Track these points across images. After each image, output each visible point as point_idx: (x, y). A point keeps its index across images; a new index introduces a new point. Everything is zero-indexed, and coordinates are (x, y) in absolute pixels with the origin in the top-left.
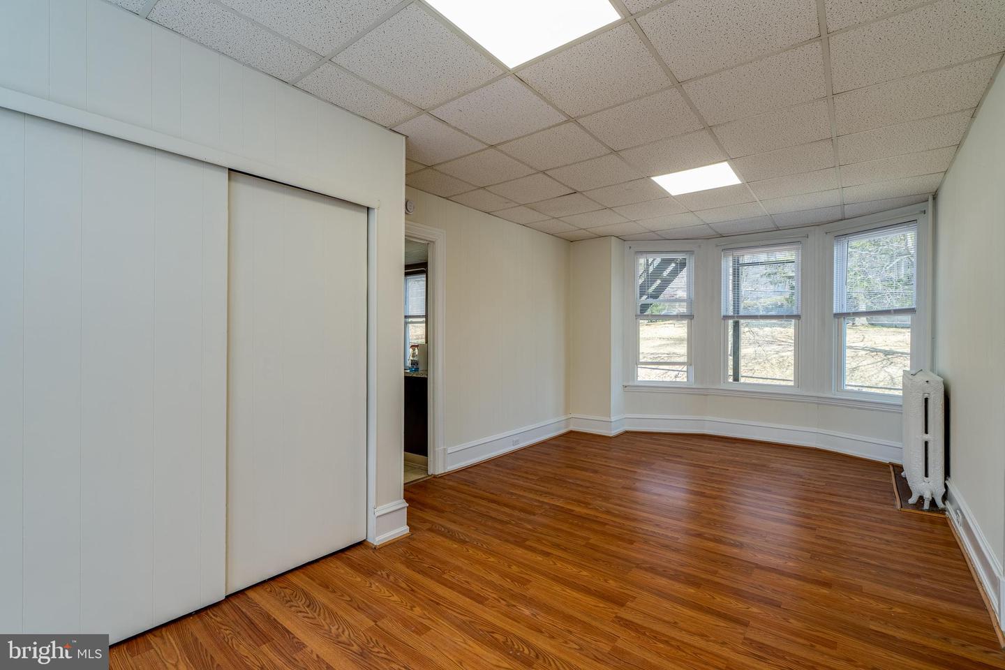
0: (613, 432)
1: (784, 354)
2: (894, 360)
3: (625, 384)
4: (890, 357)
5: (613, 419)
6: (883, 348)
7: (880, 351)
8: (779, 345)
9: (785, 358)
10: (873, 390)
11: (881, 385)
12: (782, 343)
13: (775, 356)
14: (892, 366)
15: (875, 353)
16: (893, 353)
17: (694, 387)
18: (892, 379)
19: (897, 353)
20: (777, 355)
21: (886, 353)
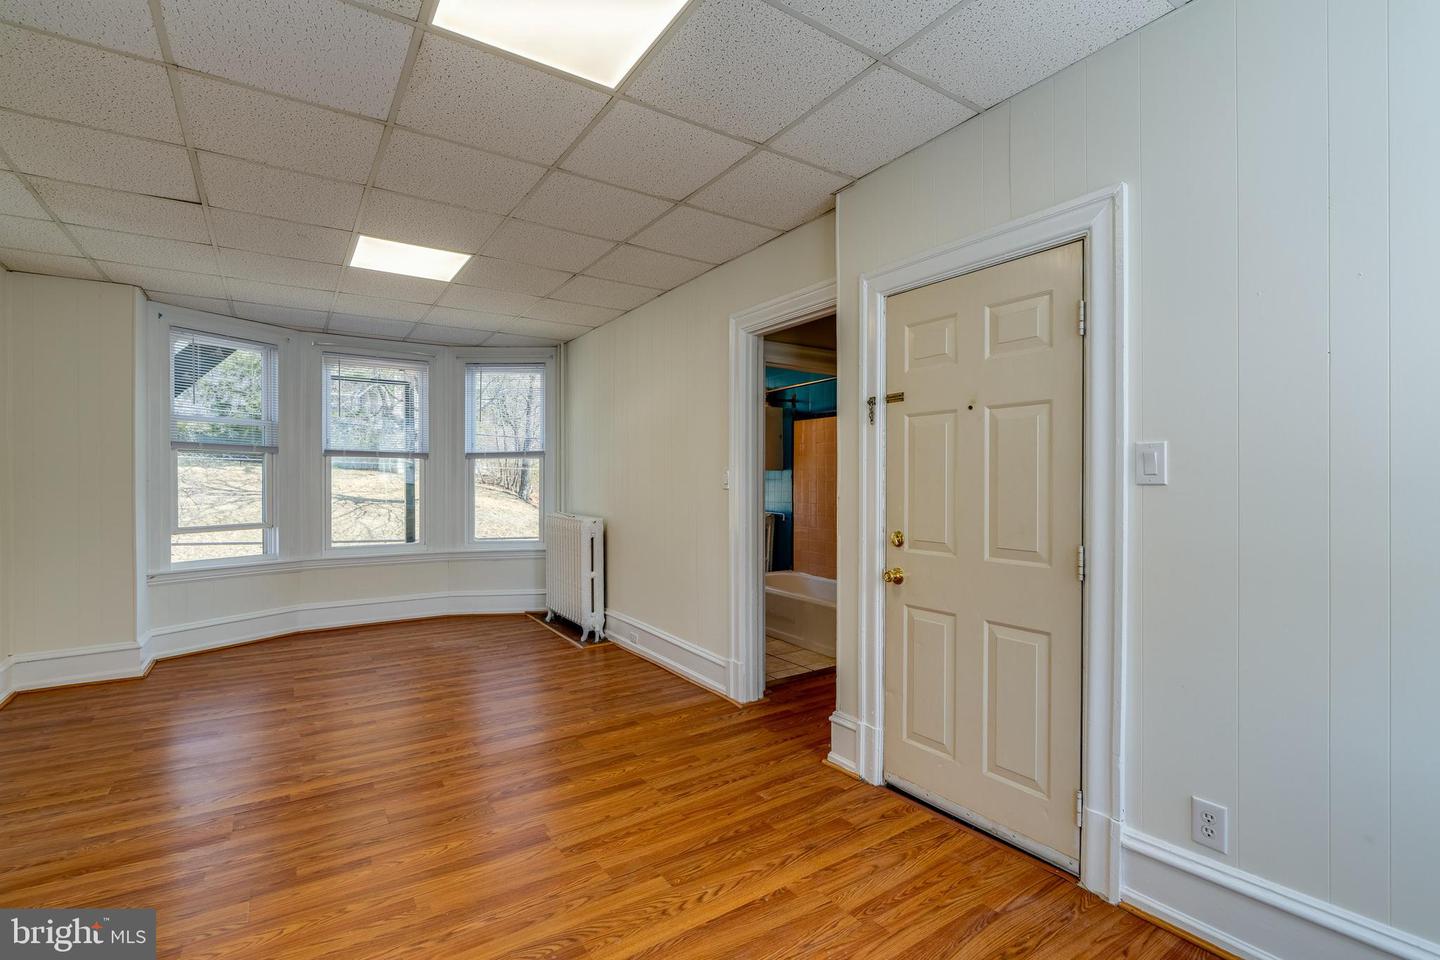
0: (140, 670)
1: (223, 508)
2: (368, 508)
3: (152, 572)
4: (361, 505)
5: (141, 645)
6: (351, 495)
7: (349, 498)
8: (210, 494)
9: (228, 514)
10: (351, 544)
11: (359, 539)
12: (214, 491)
13: (208, 511)
14: (366, 516)
15: (343, 501)
16: (364, 500)
17: (279, 561)
18: (369, 531)
19: (368, 500)
20: (212, 511)
21: (357, 501)
